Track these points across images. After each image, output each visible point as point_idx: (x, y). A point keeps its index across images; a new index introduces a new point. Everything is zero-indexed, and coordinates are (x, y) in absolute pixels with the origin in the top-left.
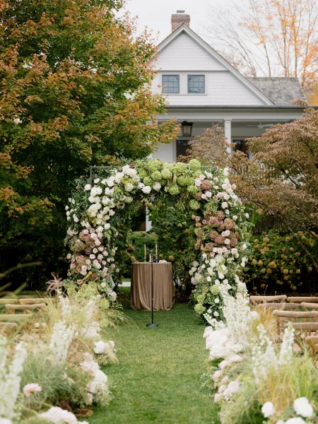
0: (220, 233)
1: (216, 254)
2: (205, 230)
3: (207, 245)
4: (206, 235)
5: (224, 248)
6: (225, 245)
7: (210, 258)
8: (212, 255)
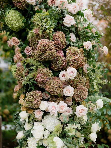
0: (56, 74)
1: (46, 113)
2: (28, 66)
3: (29, 94)
4: (30, 75)
5: (62, 103)
6: (64, 98)
7: (35, 120)
8: (38, 115)
